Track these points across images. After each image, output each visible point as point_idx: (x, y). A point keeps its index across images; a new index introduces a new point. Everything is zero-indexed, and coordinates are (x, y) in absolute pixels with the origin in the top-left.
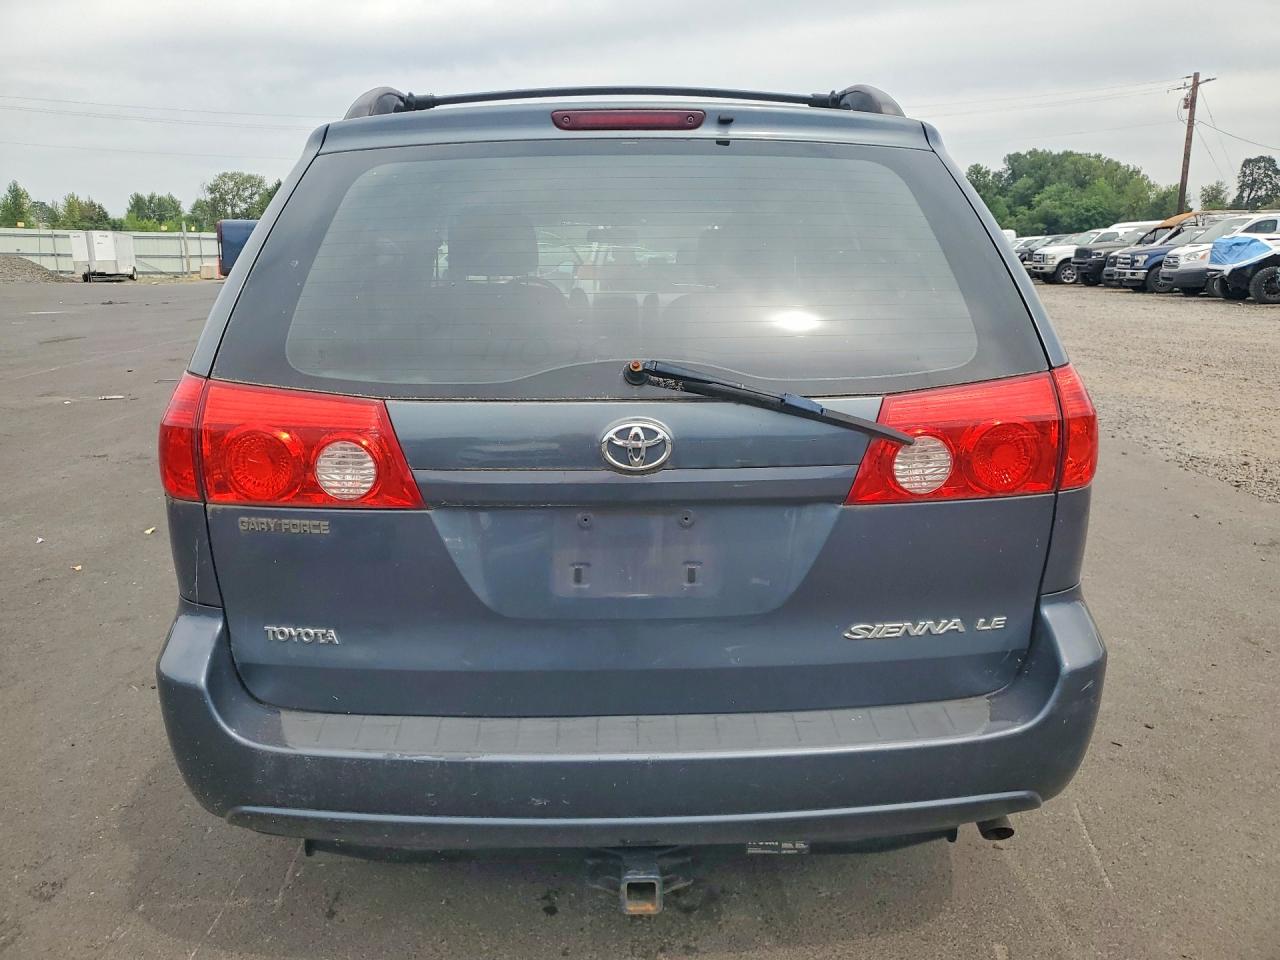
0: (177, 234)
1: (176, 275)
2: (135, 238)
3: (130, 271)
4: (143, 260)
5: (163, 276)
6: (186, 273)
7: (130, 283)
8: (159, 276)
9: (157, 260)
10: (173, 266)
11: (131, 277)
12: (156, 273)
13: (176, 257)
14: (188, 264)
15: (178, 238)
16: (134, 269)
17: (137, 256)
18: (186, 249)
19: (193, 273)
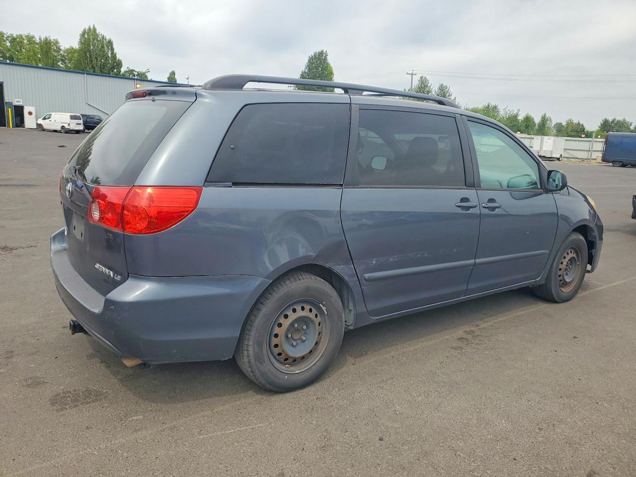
0: (589, 139)
1: (583, 160)
2: (566, 140)
3: (558, 156)
4: (569, 151)
5: (577, 160)
6: (589, 159)
7: (557, 162)
8: (575, 160)
9: (576, 152)
10: (583, 155)
11: (558, 159)
12: (574, 158)
13: (587, 151)
14: (591, 155)
15: (589, 141)
16: (561, 155)
17: (565, 149)
18: (592, 147)
19: (592, 159)
